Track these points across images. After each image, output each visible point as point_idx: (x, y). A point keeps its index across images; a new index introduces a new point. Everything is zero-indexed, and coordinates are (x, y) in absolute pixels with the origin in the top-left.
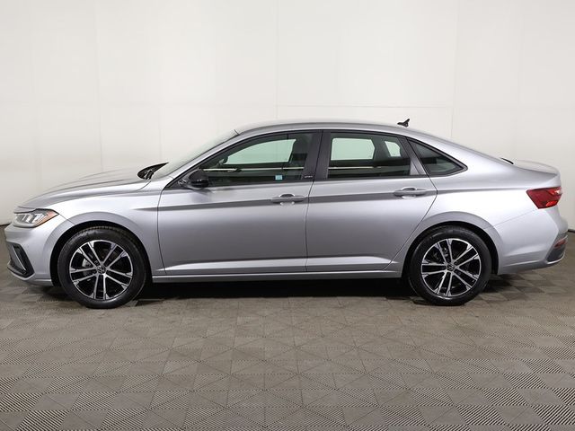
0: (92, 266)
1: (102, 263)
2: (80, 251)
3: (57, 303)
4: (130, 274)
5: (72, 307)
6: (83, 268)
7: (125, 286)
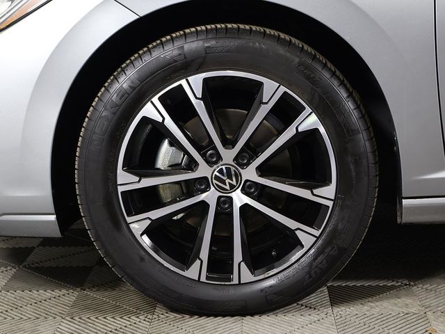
0: (192, 165)
1: (228, 155)
2: (153, 110)
3: (68, 296)
4: (327, 194)
5: (116, 310)
6: (161, 173)
7: (307, 237)
